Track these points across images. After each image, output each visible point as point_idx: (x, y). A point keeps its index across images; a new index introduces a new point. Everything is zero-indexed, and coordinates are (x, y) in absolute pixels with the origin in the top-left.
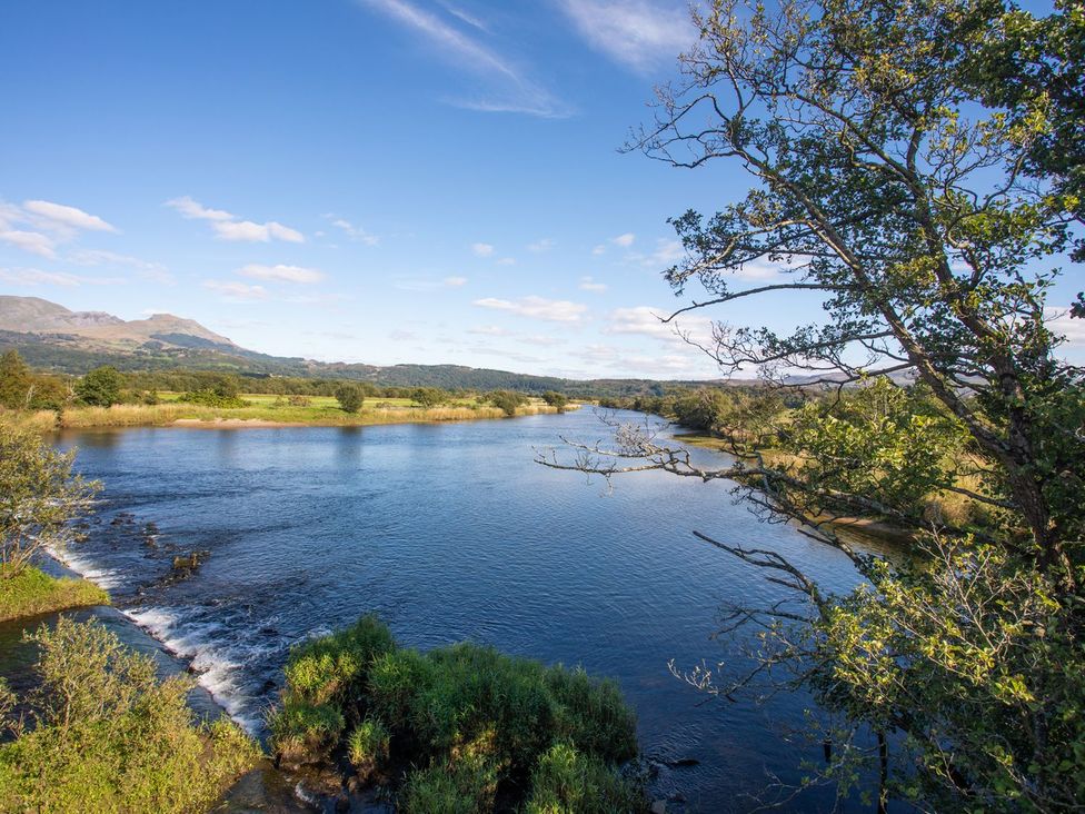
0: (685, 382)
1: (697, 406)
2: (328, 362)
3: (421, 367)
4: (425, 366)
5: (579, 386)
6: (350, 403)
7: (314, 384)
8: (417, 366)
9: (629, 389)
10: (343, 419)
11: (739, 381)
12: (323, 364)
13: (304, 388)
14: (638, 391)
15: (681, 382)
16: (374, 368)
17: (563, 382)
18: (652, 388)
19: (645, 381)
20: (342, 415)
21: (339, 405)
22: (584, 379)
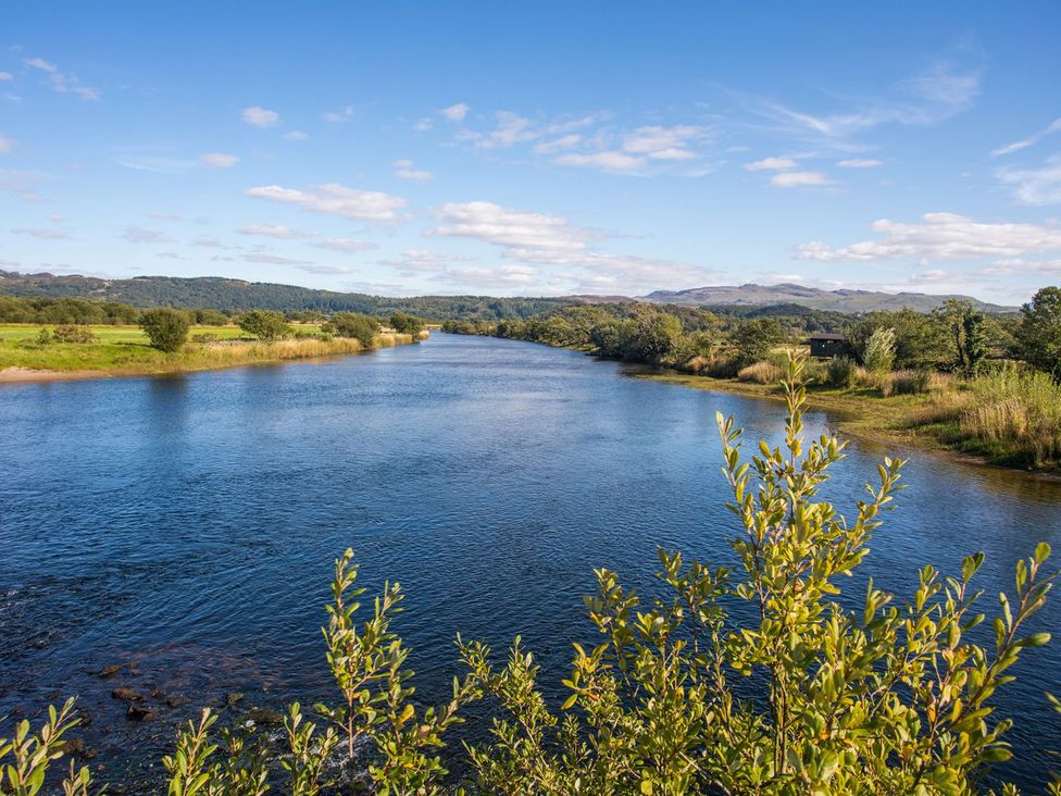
0: (532, 299)
1: (637, 332)
2: (22, 273)
3: (173, 280)
4: (180, 280)
5: (396, 306)
6: (165, 335)
7: (34, 306)
8: (166, 278)
9: (461, 309)
10: (159, 363)
11: (597, 298)
12: (15, 275)
13: (20, 311)
14: (474, 311)
15: (527, 300)
16: (100, 281)
17: (375, 300)
18: (491, 307)
19: (482, 298)
20: (158, 355)
21: (148, 341)
22: (402, 296)
